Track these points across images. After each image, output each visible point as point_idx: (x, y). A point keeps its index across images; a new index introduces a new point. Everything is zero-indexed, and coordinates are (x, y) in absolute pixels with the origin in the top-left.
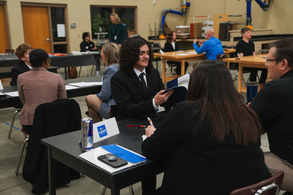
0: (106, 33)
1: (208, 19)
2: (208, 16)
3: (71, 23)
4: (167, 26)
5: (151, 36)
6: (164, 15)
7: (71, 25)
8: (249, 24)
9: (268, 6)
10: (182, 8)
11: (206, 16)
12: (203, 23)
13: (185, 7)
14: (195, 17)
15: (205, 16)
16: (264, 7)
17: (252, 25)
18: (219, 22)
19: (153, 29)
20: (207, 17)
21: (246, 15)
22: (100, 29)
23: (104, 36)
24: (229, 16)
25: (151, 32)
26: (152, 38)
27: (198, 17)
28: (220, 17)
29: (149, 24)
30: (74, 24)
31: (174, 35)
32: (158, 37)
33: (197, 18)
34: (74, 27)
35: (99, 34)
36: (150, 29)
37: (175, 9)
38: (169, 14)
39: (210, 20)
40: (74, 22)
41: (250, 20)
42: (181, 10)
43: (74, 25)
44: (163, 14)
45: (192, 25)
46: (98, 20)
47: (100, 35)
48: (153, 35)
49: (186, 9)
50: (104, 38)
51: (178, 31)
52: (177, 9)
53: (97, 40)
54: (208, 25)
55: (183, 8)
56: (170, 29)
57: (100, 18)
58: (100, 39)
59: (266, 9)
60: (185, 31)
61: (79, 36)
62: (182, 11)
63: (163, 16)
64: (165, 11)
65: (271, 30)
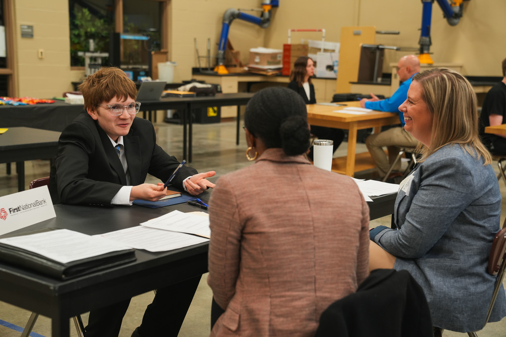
0: (106, 55)
1: (323, 37)
2: (324, 31)
3: (21, 25)
4: (231, 48)
5: (198, 66)
6: (227, 22)
7: (21, 29)
8: (425, 52)
9: (458, 16)
10: (261, 10)
11: (317, 29)
12: (310, 45)
13: (268, 8)
14: (293, 31)
15: (315, 31)
16: (452, 16)
17: (432, 53)
18: (361, 45)
19: (203, 52)
20: (320, 32)
21: (420, 32)
22: (92, 44)
23: (100, 61)
24: (378, 33)
25: (199, 57)
26: (201, 71)
27: (299, 31)
28: (357, 34)
29: (195, 39)
30: (30, 27)
31: (310, 66)
32: (212, 69)
33: (297, 33)
34: (28, 34)
35: (88, 55)
36: (197, 51)
37: (248, 10)
38: (237, 20)
39: (328, 39)
40: (30, 24)
41: (428, 43)
42: (260, 14)
43: (30, 30)
44: (224, 19)
45: (287, 48)
46: (83, 23)
47: (92, 59)
48: (203, 64)
49: (270, 12)
50: (98, 65)
51: (254, 58)
52: (252, 10)
53: (84, 69)
54: (322, 50)
55: (264, 10)
56: (237, 53)
57: (89, 18)
58: (91, 66)
59: (455, 21)
60: (270, 60)
61: (40, 56)
62: (262, 15)
63: (224, 24)
64: (228, 13)
65: (461, 67)
